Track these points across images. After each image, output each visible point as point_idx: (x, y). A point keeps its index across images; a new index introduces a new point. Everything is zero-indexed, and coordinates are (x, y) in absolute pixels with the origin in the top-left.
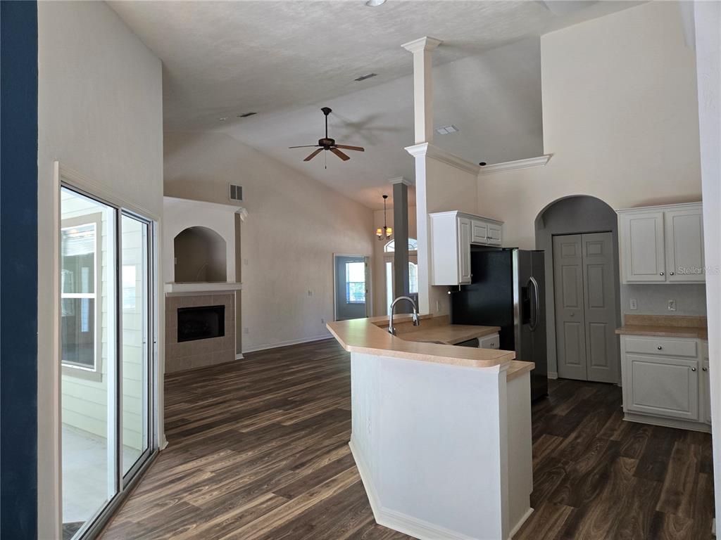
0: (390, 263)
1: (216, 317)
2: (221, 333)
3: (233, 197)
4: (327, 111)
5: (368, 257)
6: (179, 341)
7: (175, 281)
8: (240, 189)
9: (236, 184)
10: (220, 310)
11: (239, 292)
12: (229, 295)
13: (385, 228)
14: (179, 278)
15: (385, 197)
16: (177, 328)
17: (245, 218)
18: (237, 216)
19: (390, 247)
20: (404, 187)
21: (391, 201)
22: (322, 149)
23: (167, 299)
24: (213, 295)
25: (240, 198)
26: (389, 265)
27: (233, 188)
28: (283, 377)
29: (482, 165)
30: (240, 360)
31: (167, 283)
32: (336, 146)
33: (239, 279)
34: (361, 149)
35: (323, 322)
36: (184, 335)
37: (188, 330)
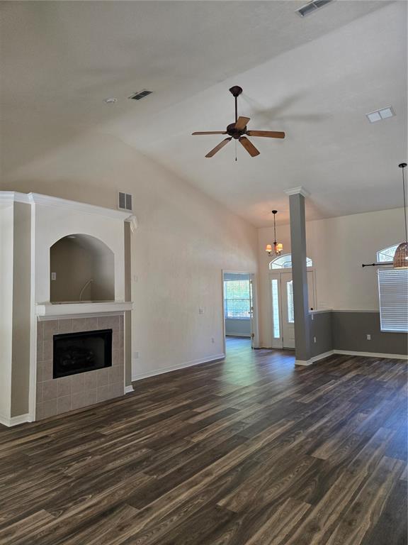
0: (276, 280)
1: (101, 344)
2: (108, 363)
3: (122, 206)
4: (236, 91)
5: (253, 274)
6: (55, 376)
7: (51, 301)
8: (129, 197)
9: (126, 193)
10: (106, 336)
11: (129, 313)
12: (117, 317)
13: (275, 243)
14: (58, 295)
15: (274, 212)
16: (52, 360)
18: (127, 224)
19: (282, 263)
20: (302, 198)
21: (285, 215)
22: (230, 139)
23: (40, 324)
24: (99, 318)
25: (129, 207)
26: (275, 282)
27: (122, 195)
28: (192, 435)
29: (403, 167)
30: (129, 394)
31: (39, 304)
32: (249, 133)
33: (128, 298)
34: (281, 135)
35: (213, 342)
36: (61, 369)
37: (66, 361)
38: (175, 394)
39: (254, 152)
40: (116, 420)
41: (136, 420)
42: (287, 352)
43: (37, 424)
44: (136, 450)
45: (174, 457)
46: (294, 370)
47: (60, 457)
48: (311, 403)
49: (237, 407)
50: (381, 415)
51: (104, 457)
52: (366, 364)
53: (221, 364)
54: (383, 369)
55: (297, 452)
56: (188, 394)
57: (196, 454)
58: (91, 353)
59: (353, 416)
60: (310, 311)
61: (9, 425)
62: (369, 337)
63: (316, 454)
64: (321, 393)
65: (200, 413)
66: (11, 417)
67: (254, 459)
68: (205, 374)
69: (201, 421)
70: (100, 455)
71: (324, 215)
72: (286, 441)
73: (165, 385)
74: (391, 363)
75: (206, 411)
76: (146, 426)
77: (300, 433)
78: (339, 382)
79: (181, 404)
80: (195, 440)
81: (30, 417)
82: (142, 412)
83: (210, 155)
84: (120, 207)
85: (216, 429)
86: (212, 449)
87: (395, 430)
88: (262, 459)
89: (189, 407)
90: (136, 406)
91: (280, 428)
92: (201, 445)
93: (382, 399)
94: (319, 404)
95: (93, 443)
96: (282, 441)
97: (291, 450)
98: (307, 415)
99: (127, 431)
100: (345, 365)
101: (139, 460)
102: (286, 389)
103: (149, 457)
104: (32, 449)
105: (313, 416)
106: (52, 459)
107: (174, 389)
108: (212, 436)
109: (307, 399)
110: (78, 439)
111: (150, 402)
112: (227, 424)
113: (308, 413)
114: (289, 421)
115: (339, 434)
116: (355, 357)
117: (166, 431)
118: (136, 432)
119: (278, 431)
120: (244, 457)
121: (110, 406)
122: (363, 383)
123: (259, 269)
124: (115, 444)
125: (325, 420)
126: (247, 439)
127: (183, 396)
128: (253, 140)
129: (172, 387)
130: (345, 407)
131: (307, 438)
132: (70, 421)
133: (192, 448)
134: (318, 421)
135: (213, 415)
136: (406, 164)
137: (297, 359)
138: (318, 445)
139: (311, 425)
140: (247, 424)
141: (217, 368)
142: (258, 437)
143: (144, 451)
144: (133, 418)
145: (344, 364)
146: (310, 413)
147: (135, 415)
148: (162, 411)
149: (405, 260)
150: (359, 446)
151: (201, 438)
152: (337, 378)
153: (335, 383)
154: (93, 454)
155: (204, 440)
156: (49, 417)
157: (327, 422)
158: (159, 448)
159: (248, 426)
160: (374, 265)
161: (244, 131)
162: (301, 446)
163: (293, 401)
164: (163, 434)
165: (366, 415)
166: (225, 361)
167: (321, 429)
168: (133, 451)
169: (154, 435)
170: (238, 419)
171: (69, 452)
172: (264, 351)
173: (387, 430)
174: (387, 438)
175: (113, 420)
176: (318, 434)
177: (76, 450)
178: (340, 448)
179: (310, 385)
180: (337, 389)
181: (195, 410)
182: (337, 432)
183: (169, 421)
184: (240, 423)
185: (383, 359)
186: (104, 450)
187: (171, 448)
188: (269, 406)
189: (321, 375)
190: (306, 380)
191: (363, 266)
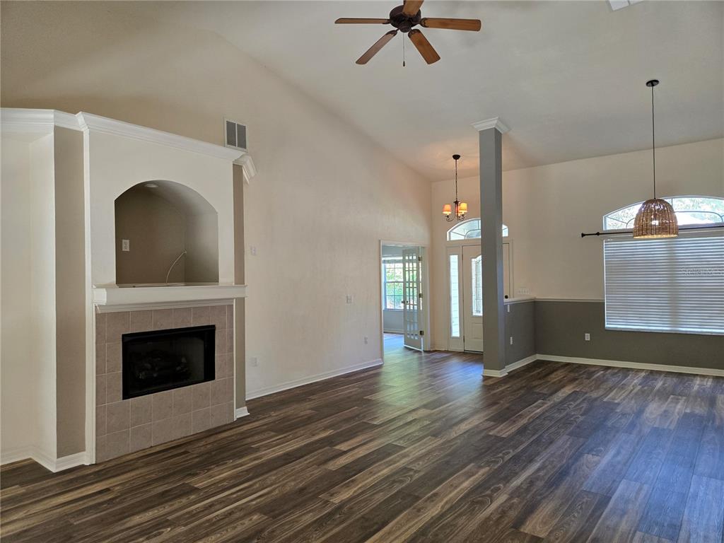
0: (456, 256)
1: (198, 348)
2: (209, 375)
3: (231, 142)
5: (423, 248)
6: (127, 395)
7: (118, 283)
8: (242, 129)
9: (236, 121)
10: (206, 335)
11: (241, 301)
12: (223, 307)
13: (456, 203)
14: (125, 276)
15: (456, 157)
16: (121, 371)
17: (251, 178)
18: (237, 169)
19: (466, 231)
20: (498, 135)
21: (471, 161)
22: (394, 33)
23: (100, 318)
24: (194, 308)
25: (242, 144)
26: (454, 259)
27: (231, 126)
28: (332, 490)
29: (653, 85)
30: (242, 420)
31: (99, 287)
32: (425, 23)
33: (240, 279)
34: (474, 25)
35: (366, 342)
36: (134, 384)
37: (144, 373)
38: (308, 420)
39: (431, 56)
40: (217, 463)
41: (248, 462)
42: (472, 357)
43: (97, 469)
44: (242, 518)
45: (302, 531)
46: (482, 383)
47: (122, 528)
48: (511, 438)
49: (401, 443)
50: (619, 458)
51: (190, 530)
52: (585, 376)
53: (378, 375)
54: (610, 384)
55: (498, 522)
56: (327, 422)
57: (337, 525)
58: (183, 360)
59: (577, 460)
60: (505, 300)
61: (54, 470)
62: (588, 337)
63: (527, 528)
64: (525, 421)
65: (345, 452)
66: (58, 457)
67: (430, 536)
68: (352, 389)
69: (346, 467)
70: (185, 525)
71: (529, 163)
72: (477, 503)
73: (295, 406)
74: (620, 374)
75: (354, 449)
76: (263, 474)
77: (499, 489)
78: (549, 403)
79: (317, 438)
80: (337, 500)
81: (87, 457)
82: (258, 449)
83: (363, 60)
84: (229, 143)
85: (370, 480)
86: (363, 517)
87: (646, 483)
88: (441, 536)
89: (330, 441)
90: (249, 440)
91: (467, 479)
92: (345, 509)
93: (617, 432)
94: (523, 439)
95: (177, 504)
96: (473, 503)
97: (488, 519)
98: (507, 458)
99: (233, 482)
100: (556, 377)
101: (245, 536)
102: (472, 415)
103: (262, 531)
104: (82, 512)
105: (516, 459)
106: (108, 532)
107: (308, 412)
108: (362, 493)
109: (506, 430)
110: (155, 496)
111: (273, 433)
112: (386, 471)
113: (508, 453)
114: (480, 467)
115: (561, 491)
116: (568, 364)
117: (293, 484)
118: (246, 485)
119: (466, 484)
120: (413, 530)
121: (212, 439)
122: (585, 405)
123: (432, 239)
124: (211, 505)
125: (536, 466)
126: (418, 498)
127: (320, 425)
128: (430, 34)
129: (305, 409)
130: (563, 442)
131: (511, 498)
132: (147, 464)
133: (330, 515)
134: (524, 468)
135: (365, 456)
136: (657, 81)
137: (484, 368)
138: (530, 510)
139: (516, 474)
140: (416, 472)
141: (371, 381)
142: (435, 495)
143: (255, 517)
144: (244, 460)
145: (553, 376)
146: (512, 453)
147: (247, 454)
148: (289, 449)
149: (651, 225)
150: (594, 511)
151: (345, 495)
152: (545, 397)
153: (543, 404)
154: (173, 524)
155: (350, 499)
156: (116, 456)
157: (539, 470)
158: (279, 515)
159: (417, 476)
160: (598, 234)
161: (416, 19)
162: (503, 512)
163: (483, 434)
164: (288, 488)
165: (596, 458)
166: (383, 369)
167: (531, 482)
168: (237, 519)
169: (275, 489)
170: (402, 463)
171: (137, 519)
172: (438, 356)
173: (633, 483)
174: (636, 498)
175: (213, 463)
176: (528, 490)
177: (149, 515)
178: (564, 515)
179: (508, 408)
180: (547, 414)
181: (337, 447)
182: (557, 488)
183: (297, 466)
184: (405, 470)
185: (608, 368)
186: (193, 516)
187: (298, 514)
188: (449, 441)
189: (522, 391)
190: (500, 399)
191: (583, 235)
